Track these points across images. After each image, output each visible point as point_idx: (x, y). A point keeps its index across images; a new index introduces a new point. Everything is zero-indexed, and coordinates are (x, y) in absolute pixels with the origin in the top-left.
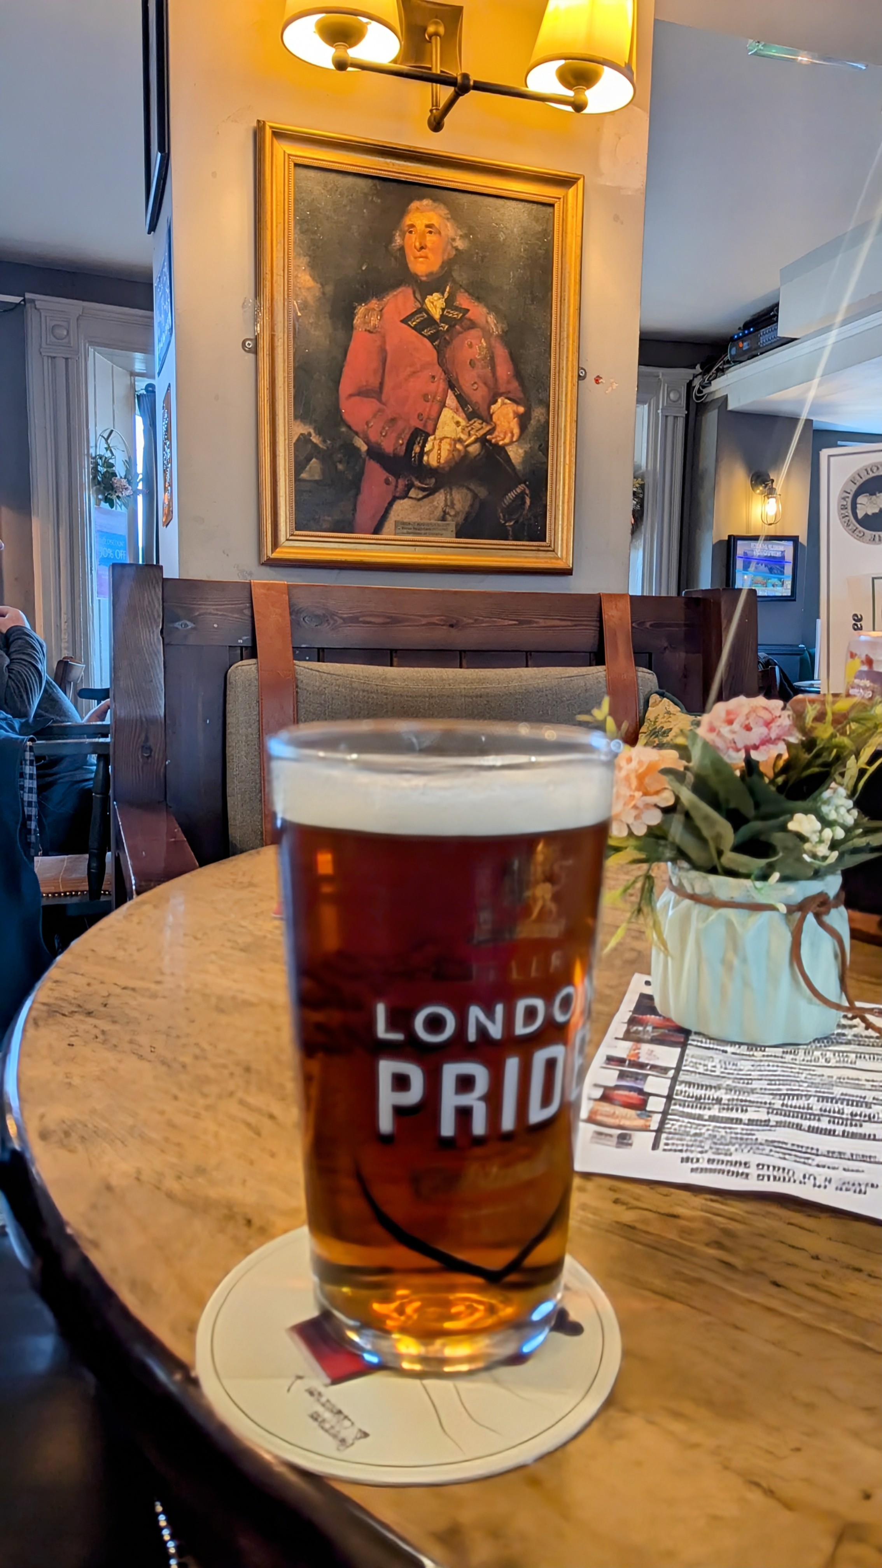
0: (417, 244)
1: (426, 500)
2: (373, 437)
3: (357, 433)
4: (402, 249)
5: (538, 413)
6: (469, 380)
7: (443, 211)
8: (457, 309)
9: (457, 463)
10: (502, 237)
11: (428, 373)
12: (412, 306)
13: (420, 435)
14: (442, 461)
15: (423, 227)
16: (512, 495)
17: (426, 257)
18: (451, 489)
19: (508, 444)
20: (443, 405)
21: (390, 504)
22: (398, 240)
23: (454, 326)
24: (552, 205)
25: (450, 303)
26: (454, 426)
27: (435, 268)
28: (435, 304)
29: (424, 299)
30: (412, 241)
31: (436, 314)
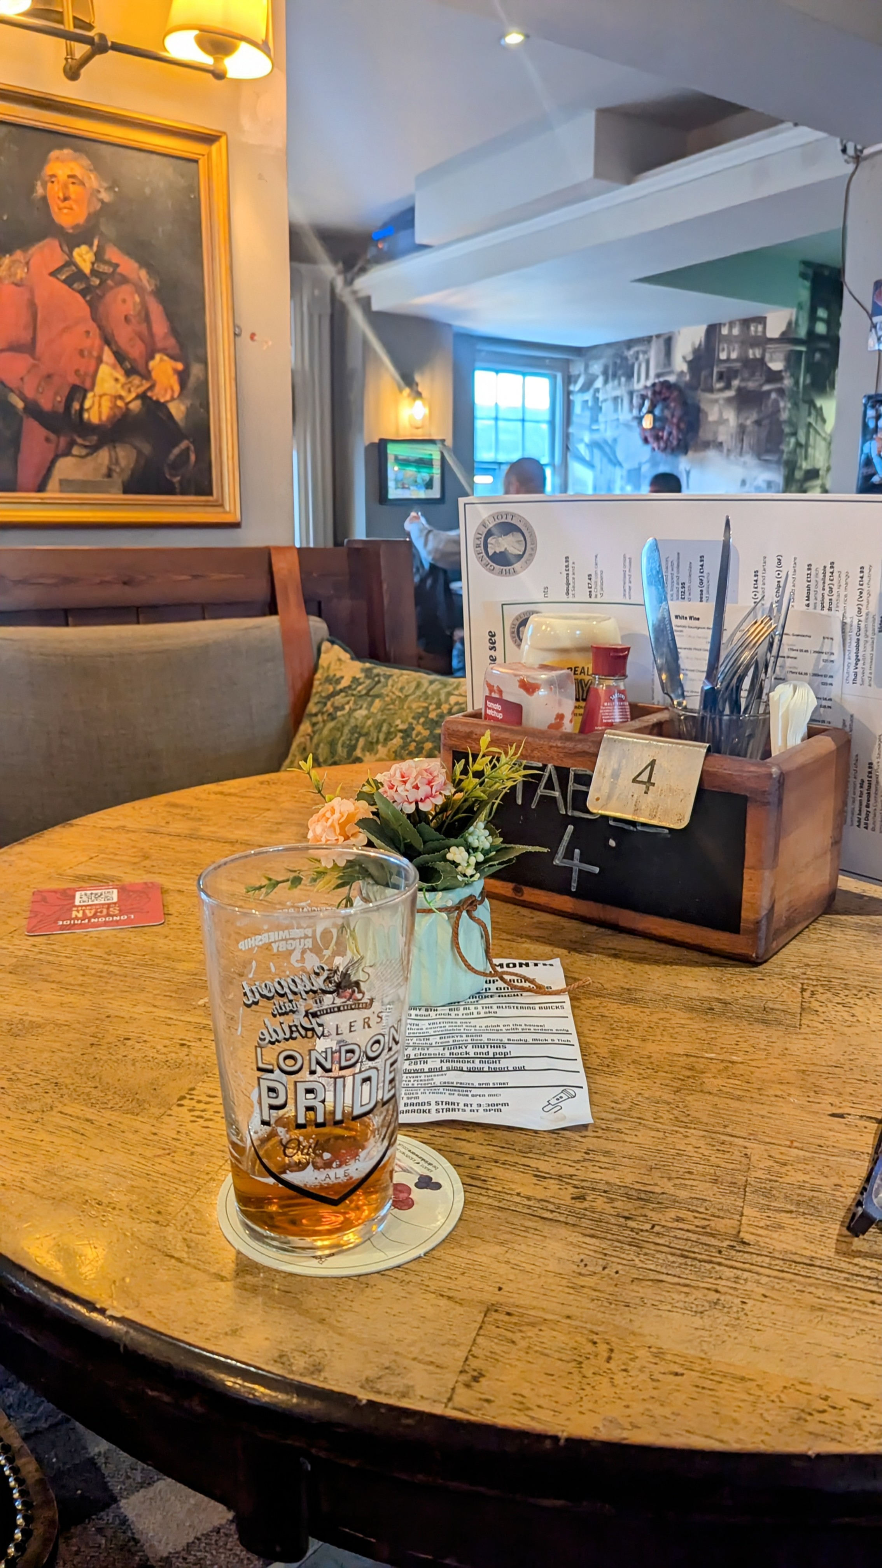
0: (61, 195)
1: (89, 458)
2: (30, 393)
3: (12, 391)
4: (44, 199)
5: (196, 370)
6: (124, 335)
7: (86, 162)
8: (109, 263)
9: (119, 420)
10: (147, 191)
11: (82, 328)
12: (60, 258)
13: (78, 392)
14: (104, 418)
15: (65, 177)
16: (176, 451)
17: (71, 209)
18: (115, 447)
19: (168, 402)
20: (100, 360)
21: (53, 462)
22: (40, 191)
23: (106, 280)
24: (196, 161)
25: (99, 256)
26: (113, 383)
27: (81, 220)
28: (84, 257)
29: (71, 251)
30: (54, 192)
31: (87, 269)
